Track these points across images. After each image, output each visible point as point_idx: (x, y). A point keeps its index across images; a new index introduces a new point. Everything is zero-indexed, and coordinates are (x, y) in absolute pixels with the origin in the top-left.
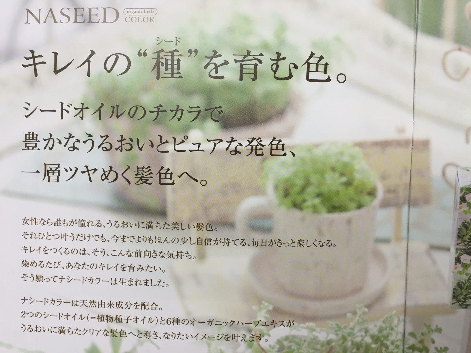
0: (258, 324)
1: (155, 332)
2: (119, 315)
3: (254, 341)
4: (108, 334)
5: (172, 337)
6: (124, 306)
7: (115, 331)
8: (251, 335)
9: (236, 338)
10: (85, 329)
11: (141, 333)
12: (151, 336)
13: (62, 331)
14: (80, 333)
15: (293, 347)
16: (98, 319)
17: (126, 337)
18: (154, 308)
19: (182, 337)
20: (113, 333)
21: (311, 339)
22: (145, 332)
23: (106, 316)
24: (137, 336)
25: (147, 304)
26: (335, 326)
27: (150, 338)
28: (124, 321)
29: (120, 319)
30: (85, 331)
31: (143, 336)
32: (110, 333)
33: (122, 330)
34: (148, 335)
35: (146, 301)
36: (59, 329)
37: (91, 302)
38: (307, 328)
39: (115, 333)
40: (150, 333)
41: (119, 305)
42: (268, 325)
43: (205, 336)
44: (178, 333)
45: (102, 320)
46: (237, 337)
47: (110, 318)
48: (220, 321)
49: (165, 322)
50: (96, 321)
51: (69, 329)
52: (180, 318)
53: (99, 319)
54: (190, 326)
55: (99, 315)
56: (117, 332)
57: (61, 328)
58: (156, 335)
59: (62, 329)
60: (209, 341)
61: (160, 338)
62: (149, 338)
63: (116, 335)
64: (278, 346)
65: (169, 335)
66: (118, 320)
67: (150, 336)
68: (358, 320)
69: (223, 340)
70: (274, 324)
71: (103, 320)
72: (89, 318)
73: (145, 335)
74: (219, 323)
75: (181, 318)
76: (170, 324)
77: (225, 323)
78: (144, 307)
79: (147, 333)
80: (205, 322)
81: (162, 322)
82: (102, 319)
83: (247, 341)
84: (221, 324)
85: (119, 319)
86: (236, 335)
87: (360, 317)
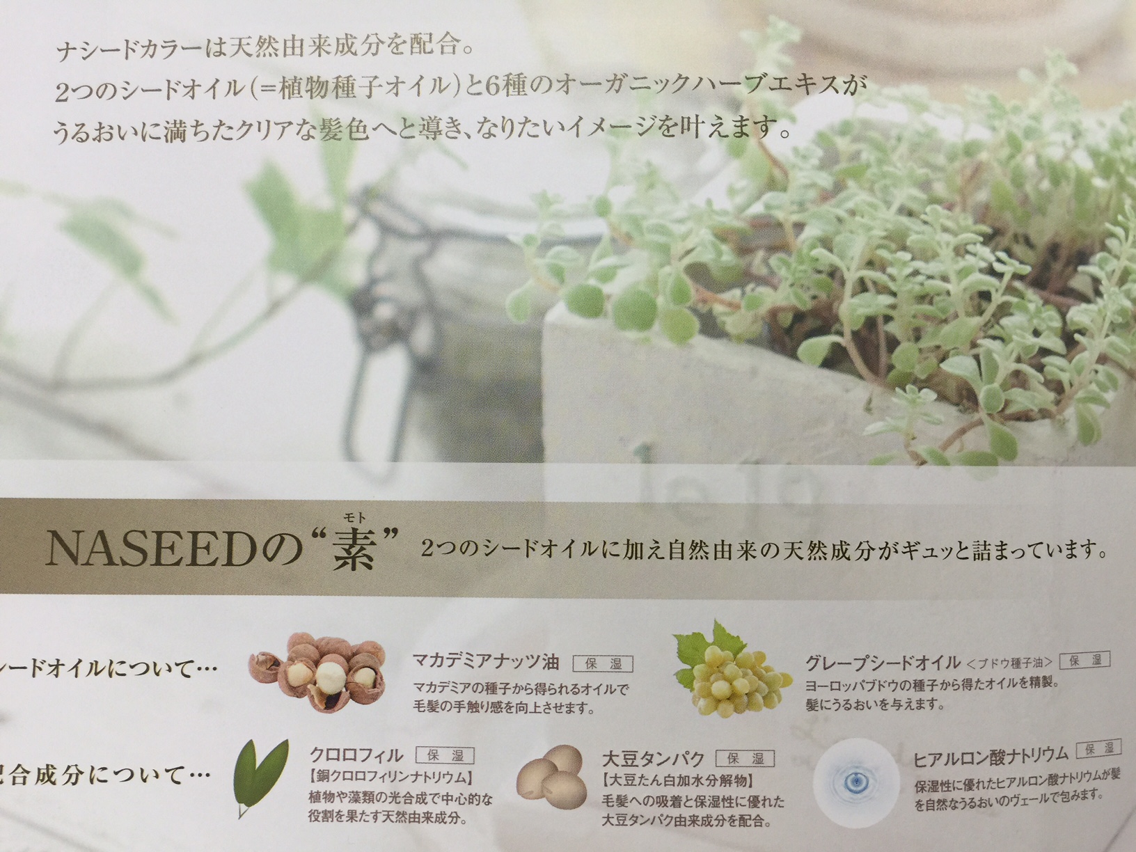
0: (759, 83)
1: (452, 118)
2: (344, 75)
3: (747, 136)
4: (312, 132)
5: (504, 132)
6: (359, 47)
7: (333, 123)
8: (739, 119)
9: (693, 127)
10: (244, 122)
11: (413, 125)
12: (440, 131)
13: (177, 133)
14: (228, 134)
15: (864, 156)
16: (283, 89)
17: (367, 138)
18: (448, 49)
19: (534, 131)
20: (329, 130)
21: (919, 134)
22: (423, 120)
23: (308, 79)
24: (398, 134)
25: (426, 38)
26: (986, 102)
27: (437, 136)
28: (361, 92)
29: (348, 87)
30: (245, 128)
31: (416, 134)
32: (319, 129)
33: (354, 119)
34: (431, 128)
35: (423, 29)
36: (166, 128)
37: (261, 42)
38: (906, 100)
39: (333, 128)
40: (438, 123)
41: (346, 46)
42: (789, 89)
43: (601, 124)
44: (518, 119)
45: (296, 92)
46: (697, 123)
47: (318, 87)
48: (645, 78)
49: (481, 88)
50: (277, 95)
51: (196, 126)
52: (525, 75)
53: (287, 91)
54: (557, 95)
55: (286, 80)
56: (340, 126)
57: (173, 126)
58: (455, 129)
59: (175, 127)
60: (612, 138)
61: (469, 137)
62: (434, 139)
63: (336, 135)
64: (820, 153)
65: (495, 126)
66: (343, 91)
67: (437, 132)
68: (1052, 96)
69: (656, 134)
70: (806, 84)
71: (299, 93)
72: (257, 88)
73: (424, 129)
74: (641, 83)
75: (530, 75)
76: (497, 91)
77: (659, 82)
78: (420, 47)
79: (428, 123)
80: (600, 84)
81: (474, 89)
82: (296, 88)
83: (727, 136)
84: (649, 88)
85: (344, 87)
86: (693, 120)
87: (1056, 85)
